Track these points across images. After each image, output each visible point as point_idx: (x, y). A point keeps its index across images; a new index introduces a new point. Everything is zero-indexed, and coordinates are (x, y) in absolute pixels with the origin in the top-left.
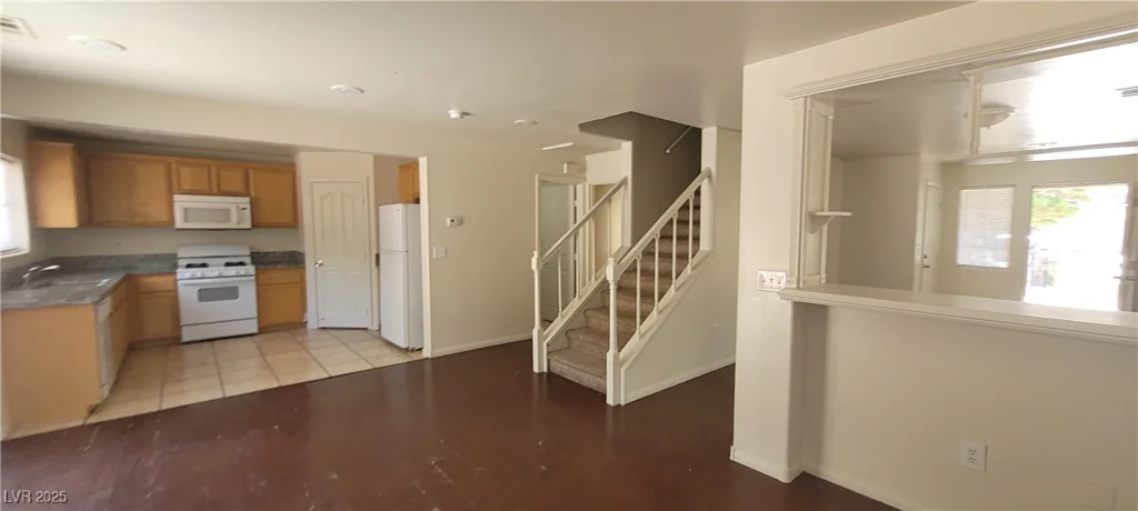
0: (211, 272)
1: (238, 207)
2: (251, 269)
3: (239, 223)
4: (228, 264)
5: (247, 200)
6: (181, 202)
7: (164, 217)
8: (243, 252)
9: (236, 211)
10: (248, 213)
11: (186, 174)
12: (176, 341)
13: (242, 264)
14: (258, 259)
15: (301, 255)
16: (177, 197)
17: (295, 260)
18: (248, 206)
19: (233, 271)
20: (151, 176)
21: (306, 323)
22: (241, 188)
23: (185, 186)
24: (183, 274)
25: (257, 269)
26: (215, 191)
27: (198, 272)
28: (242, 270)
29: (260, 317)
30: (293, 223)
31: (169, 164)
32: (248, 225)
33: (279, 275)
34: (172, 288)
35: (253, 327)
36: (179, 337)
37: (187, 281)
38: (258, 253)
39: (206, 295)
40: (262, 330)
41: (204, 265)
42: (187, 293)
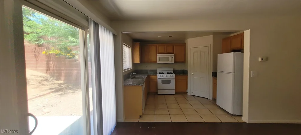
0: (165, 75)
1: (171, 57)
2: (174, 75)
3: (171, 62)
4: (168, 73)
5: (173, 55)
6: (159, 56)
7: (155, 60)
8: (171, 70)
9: (170, 57)
10: (173, 58)
11: (160, 48)
13: (171, 73)
14: (175, 72)
15: (187, 71)
16: (158, 55)
17: (184, 73)
18: (173, 56)
19: (169, 75)
20: (153, 49)
21: (187, 93)
22: (171, 51)
23: (160, 52)
24: (159, 75)
25: (175, 75)
26: (166, 53)
27: (162, 75)
28: (172, 75)
29: (175, 90)
30: (184, 61)
31: (157, 46)
32: (173, 62)
33: (181, 77)
34: (156, 79)
35: (173, 92)
36: (157, 93)
37: (160, 78)
38: (174, 70)
39: (164, 82)
40: (177, 93)
41: (163, 73)
42: (159, 81)
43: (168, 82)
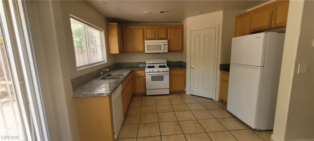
0: (155, 70)
1: (164, 44)
2: (167, 69)
3: (164, 51)
4: (160, 67)
5: (167, 41)
6: (147, 43)
7: (142, 49)
8: (164, 62)
9: (162, 45)
10: (167, 46)
11: (148, 32)
12: (145, 95)
13: (164, 67)
14: (171, 65)
15: (185, 63)
16: (146, 41)
17: (182, 65)
18: (167, 44)
19: (162, 69)
20: (138, 33)
21: (185, 91)
22: (165, 36)
23: (148, 37)
24: (147, 70)
25: (169, 69)
26: (157, 38)
27: (151, 70)
28: (165, 69)
29: (170, 89)
30: (181, 50)
31: (144, 29)
32: (166, 51)
33: (177, 72)
34: (144, 75)
35: (167, 92)
36: (146, 93)
37: (148, 73)
38: (169, 62)
39: (154, 78)
40: (171, 93)
41: (153, 67)
42: (148, 77)
43: (161, 78)
